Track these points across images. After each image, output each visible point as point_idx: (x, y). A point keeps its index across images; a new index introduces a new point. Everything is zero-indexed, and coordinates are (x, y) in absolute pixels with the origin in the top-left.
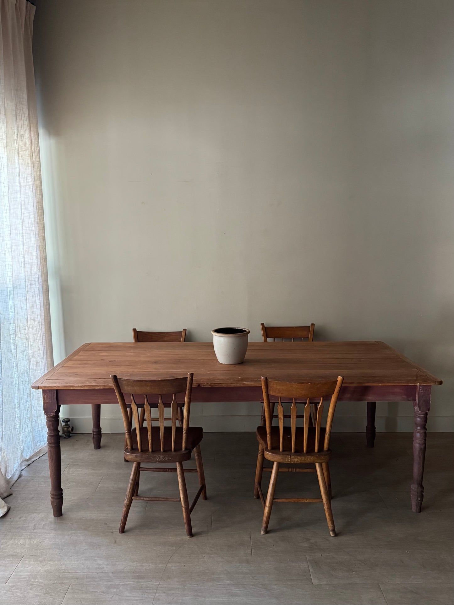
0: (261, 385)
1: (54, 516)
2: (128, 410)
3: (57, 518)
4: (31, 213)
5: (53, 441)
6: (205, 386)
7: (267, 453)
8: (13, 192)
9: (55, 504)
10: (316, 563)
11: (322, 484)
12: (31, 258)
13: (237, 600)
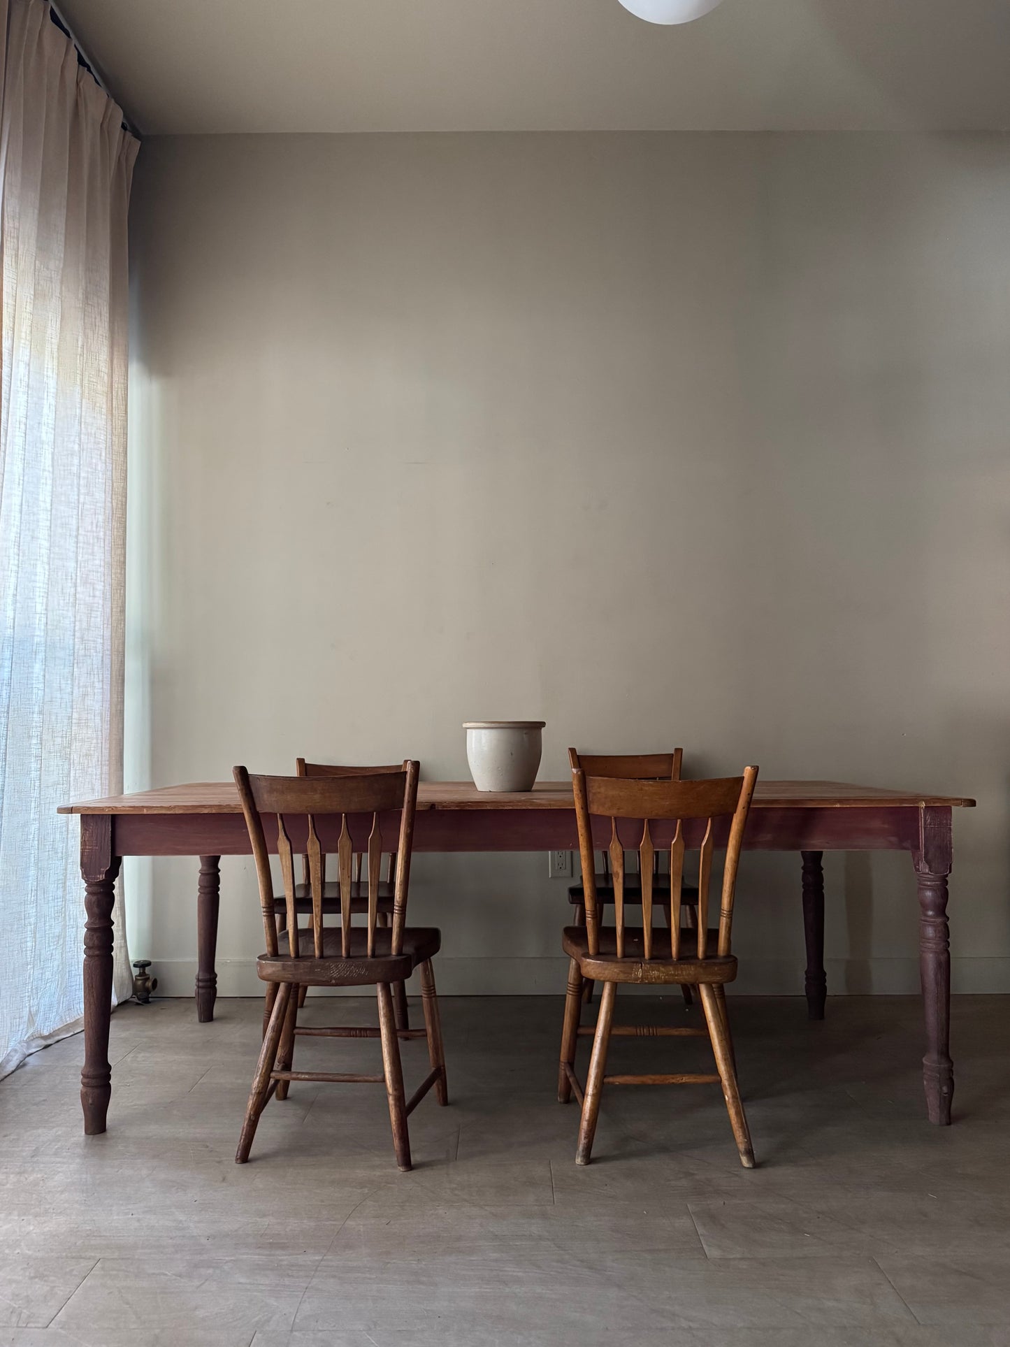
0: (574, 805)
1: (86, 1132)
2: (277, 917)
3: (91, 1136)
4: (99, 505)
5: (96, 942)
6: (446, 807)
7: (588, 960)
8: (65, 452)
9: (90, 1101)
10: (712, 1219)
11: (718, 1037)
12: (91, 595)
13: (518, 1290)
